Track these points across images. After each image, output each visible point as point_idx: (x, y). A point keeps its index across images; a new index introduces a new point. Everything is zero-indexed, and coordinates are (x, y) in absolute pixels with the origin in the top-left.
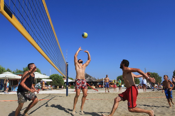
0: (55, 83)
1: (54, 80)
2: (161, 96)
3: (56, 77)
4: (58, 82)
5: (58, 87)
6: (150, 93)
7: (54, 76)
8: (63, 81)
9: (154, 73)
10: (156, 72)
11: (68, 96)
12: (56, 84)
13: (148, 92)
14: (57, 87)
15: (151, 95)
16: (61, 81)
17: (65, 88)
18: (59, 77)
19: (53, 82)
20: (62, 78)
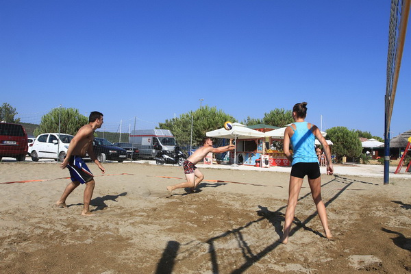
0: (338, 148)
1: (335, 142)
3: (340, 134)
7: (335, 132)
8: (359, 144)
12: (341, 151)
14: (342, 159)
16: (353, 144)
17: (364, 163)
18: (348, 133)
19: (335, 146)
20: (355, 138)
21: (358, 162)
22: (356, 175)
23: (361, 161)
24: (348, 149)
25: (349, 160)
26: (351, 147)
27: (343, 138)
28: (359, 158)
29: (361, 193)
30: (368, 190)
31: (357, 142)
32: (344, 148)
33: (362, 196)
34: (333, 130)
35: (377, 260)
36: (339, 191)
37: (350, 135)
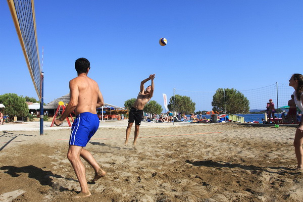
0: (9, 110)
1: (7, 106)
2: (196, 132)
3: (11, 99)
4: (15, 109)
5: (15, 118)
6: (178, 127)
7: (7, 98)
8: (26, 107)
9: (185, 97)
10: (187, 96)
11: (44, 135)
12: (12, 113)
13: (176, 126)
14: (13, 119)
15: (182, 131)
16: (21, 106)
17: (31, 121)
18: (17, 99)
19: (7, 109)
20: (23, 102)
21: (26, 120)
22: (21, 130)
23: (28, 119)
24: (17, 111)
25: (19, 119)
26: (20, 109)
27: (14, 102)
28: (26, 117)
29: (22, 143)
30: (28, 141)
31: (24, 105)
32: (14, 110)
33: (22, 146)
34: (6, 96)
35: (22, 192)
36: (5, 144)
37: (19, 100)
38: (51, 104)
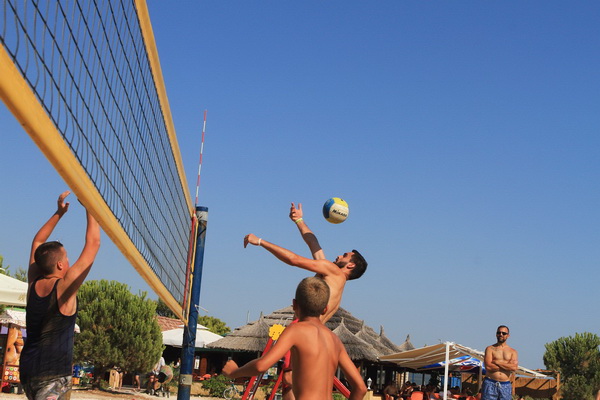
0: (96, 343)
1: (89, 326)
3: (106, 303)
4: (115, 341)
5: (116, 377)
8: (156, 337)
12: (103, 354)
14: (107, 377)
16: (138, 333)
18: (127, 303)
19: (87, 337)
20: (146, 318)
24: (122, 348)
26: (131, 343)
27: (114, 314)
31: (149, 328)
32: (113, 345)
37: (133, 306)
38: (248, 330)
